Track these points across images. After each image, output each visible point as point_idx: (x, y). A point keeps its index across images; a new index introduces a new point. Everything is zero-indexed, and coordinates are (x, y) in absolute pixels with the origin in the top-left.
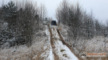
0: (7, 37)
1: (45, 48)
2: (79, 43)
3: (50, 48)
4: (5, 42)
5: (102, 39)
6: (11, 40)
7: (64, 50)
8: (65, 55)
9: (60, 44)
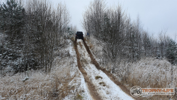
3: (80, 74)
5: (152, 61)
6: (16, 63)
7: (100, 77)
8: (103, 83)
9: (93, 69)
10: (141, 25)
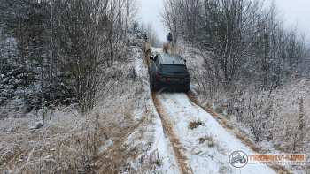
0: (17, 81)
1: (137, 115)
3: (153, 116)
7: (200, 123)
8: (208, 139)
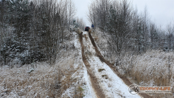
0: (16, 50)
1: (76, 66)
2: (125, 61)
3: (83, 66)
4: (13, 57)
5: (158, 54)
6: (23, 55)
7: (103, 70)
8: (106, 76)
9: (97, 61)
10: (148, 17)
